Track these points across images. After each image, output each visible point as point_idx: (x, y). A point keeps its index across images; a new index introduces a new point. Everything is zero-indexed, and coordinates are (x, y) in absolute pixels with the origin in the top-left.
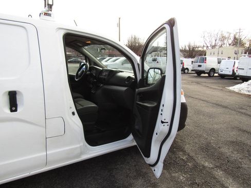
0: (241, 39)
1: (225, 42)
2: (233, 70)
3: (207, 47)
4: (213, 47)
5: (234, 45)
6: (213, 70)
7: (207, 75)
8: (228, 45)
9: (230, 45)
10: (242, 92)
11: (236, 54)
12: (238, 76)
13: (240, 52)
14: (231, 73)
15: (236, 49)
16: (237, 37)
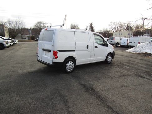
0: (131, 26)
1: (123, 28)
2: (127, 43)
3: (113, 31)
4: (117, 31)
5: (127, 30)
6: (118, 43)
7: (115, 46)
8: (124, 30)
9: (125, 30)
10: (131, 52)
11: (129, 35)
12: (129, 46)
13: (131, 34)
14: (126, 45)
15: (128, 32)
16: (129, 25)
